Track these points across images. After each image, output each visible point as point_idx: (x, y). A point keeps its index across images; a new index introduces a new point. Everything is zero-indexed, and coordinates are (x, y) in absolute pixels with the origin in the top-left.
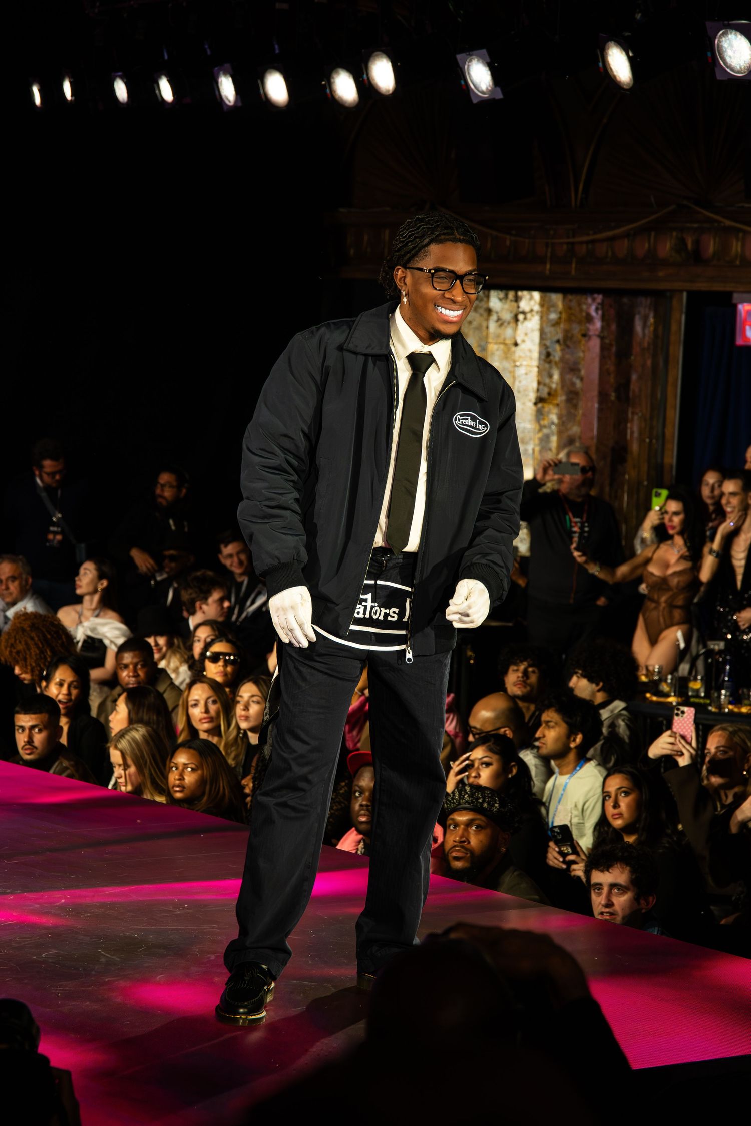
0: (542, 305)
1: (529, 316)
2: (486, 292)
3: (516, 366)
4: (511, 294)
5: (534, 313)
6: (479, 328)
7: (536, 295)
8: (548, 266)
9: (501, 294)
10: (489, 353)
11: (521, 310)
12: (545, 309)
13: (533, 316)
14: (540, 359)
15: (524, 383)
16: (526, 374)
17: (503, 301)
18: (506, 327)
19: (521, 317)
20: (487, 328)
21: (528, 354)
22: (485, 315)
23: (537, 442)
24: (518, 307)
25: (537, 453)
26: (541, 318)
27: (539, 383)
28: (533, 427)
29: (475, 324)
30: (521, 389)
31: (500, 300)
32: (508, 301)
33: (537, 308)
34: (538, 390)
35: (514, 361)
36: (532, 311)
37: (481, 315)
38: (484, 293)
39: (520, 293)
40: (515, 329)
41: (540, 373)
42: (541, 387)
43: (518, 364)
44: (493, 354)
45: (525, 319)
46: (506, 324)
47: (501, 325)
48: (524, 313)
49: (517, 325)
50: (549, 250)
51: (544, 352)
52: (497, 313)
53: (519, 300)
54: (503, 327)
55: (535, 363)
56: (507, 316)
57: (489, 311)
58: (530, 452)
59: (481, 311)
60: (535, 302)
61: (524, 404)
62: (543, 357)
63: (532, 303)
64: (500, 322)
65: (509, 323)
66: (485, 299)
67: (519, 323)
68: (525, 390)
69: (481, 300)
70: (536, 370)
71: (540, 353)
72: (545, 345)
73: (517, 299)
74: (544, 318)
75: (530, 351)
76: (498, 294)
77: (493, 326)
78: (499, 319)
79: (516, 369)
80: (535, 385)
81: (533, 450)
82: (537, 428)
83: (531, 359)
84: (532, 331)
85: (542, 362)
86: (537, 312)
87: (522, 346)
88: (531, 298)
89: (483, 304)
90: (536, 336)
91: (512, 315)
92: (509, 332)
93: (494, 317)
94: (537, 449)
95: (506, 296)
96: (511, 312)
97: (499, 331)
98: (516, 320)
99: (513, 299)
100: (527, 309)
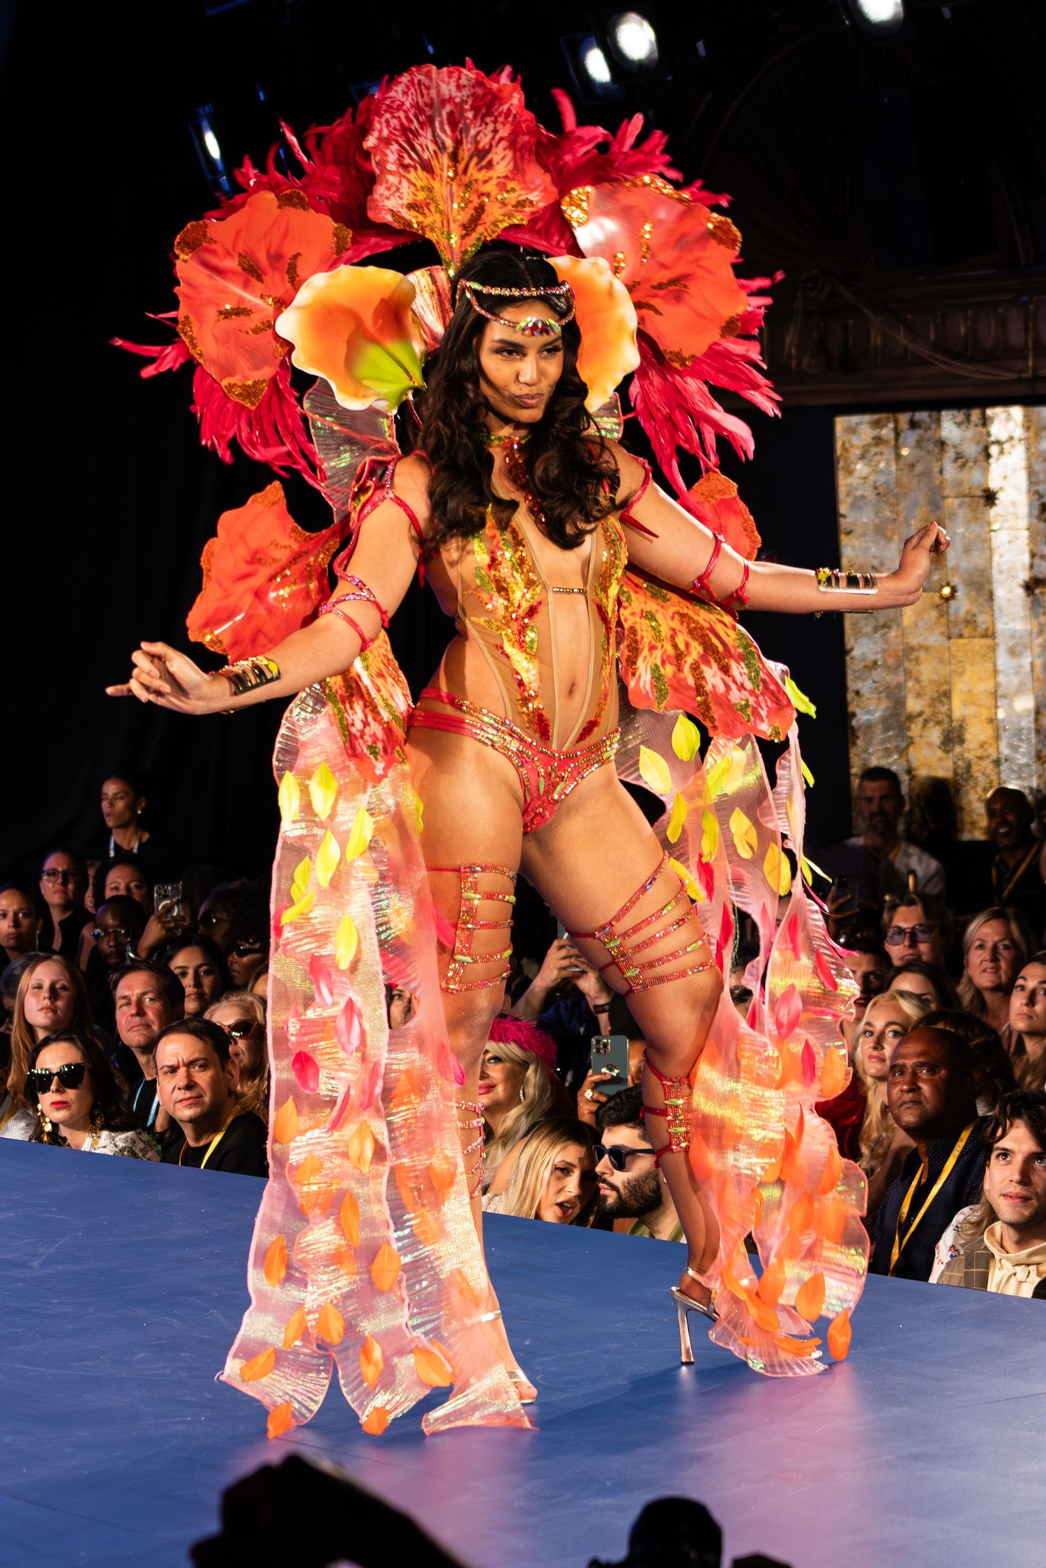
0: (1027, 428)
1: (1006, 446)
2: (935, 414)
3: (995, 531)
4: (975, 414)
5: (1014, 442)
6: (927, 474)
7: (1017, 412)
8: (1031, 363)
9: (960, 416)
10: (947, 512)
11: (992, 439)
12: (1031, 434)
13: (1013, 446)
14: (1030, 515)
15: (1007, 557)
16: (1010, 542)
17: (964, 427)
18: (971, 468)
19: (994, 450)
20: (941, 472)
21: (1011, 509)
22: (937, 450)
23: (1037, 650)
24: (989, 435)
25: (1038, 670)
26: (1028, 449)
27: (1033, 555)
28: (1028, 627)
29: (919, 468)
30: (1005, 568)
31: (959, 425)
32: (972, 424)
33: (1019, 433)
34: (1031, 566)
35: (989, 524)
36: (1011, 438)
37: (929, 452)
38: (930, 416)
39: (989, 412)
40: (986, 471)
41: (1033, 538)
42: (1037, 561)
43: (995, 527)
44: (953, 515)
45: (1002, 452)
46: (970, 464)
47: (964, 465)
48: (998, 442)
49: (989, 464)
50: (1031, 335)
51: (1037, 504)
52: (954, 446)
53: (988, 422)
54: (966, 470)
55: (1024, 523)
56: (971, 450)
57: (942, 444)
58: (1028, 668)
59: (931, 447)
60: (1016, 425)
61: (1010, 591)
62: (1036, 512)
63: (1011, 424)
64: (960, 461)
65: (975, 462)
66: (933, 426)
67: (992, 461)
68: (1010, 569)
69: (927, 429)
70: (1026, 534)
71: (1031, 505)
72: (1037, 492)
73: (985, 421)
74: (1033, 450)
75: (1013, 504)
76: (954, 417)
77: (950, 471)
78: (959, 456)
79: (993, 534)
80: (1026, 558)
81: (1032, 664)
82: (1036, 630)
83: (1016, 516)
84: (1014, 470)
85: (1035, 521)
86: (1020, 440)
87: (1002, 498)
88: (1009, 418)
89: (929, 433)
90: (1021, 479)
91: (981, 447)
92: (975, 475)
93: (950, 454)
94: (1038, 662)
95: (968, 417)
96: (978, 443)
97: (963, 475)
98: (988, 456)
99: (979, 422)
100: (1003, 437)
